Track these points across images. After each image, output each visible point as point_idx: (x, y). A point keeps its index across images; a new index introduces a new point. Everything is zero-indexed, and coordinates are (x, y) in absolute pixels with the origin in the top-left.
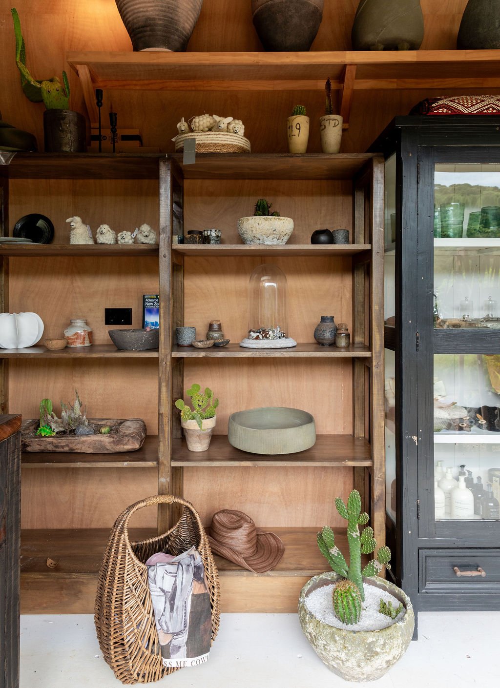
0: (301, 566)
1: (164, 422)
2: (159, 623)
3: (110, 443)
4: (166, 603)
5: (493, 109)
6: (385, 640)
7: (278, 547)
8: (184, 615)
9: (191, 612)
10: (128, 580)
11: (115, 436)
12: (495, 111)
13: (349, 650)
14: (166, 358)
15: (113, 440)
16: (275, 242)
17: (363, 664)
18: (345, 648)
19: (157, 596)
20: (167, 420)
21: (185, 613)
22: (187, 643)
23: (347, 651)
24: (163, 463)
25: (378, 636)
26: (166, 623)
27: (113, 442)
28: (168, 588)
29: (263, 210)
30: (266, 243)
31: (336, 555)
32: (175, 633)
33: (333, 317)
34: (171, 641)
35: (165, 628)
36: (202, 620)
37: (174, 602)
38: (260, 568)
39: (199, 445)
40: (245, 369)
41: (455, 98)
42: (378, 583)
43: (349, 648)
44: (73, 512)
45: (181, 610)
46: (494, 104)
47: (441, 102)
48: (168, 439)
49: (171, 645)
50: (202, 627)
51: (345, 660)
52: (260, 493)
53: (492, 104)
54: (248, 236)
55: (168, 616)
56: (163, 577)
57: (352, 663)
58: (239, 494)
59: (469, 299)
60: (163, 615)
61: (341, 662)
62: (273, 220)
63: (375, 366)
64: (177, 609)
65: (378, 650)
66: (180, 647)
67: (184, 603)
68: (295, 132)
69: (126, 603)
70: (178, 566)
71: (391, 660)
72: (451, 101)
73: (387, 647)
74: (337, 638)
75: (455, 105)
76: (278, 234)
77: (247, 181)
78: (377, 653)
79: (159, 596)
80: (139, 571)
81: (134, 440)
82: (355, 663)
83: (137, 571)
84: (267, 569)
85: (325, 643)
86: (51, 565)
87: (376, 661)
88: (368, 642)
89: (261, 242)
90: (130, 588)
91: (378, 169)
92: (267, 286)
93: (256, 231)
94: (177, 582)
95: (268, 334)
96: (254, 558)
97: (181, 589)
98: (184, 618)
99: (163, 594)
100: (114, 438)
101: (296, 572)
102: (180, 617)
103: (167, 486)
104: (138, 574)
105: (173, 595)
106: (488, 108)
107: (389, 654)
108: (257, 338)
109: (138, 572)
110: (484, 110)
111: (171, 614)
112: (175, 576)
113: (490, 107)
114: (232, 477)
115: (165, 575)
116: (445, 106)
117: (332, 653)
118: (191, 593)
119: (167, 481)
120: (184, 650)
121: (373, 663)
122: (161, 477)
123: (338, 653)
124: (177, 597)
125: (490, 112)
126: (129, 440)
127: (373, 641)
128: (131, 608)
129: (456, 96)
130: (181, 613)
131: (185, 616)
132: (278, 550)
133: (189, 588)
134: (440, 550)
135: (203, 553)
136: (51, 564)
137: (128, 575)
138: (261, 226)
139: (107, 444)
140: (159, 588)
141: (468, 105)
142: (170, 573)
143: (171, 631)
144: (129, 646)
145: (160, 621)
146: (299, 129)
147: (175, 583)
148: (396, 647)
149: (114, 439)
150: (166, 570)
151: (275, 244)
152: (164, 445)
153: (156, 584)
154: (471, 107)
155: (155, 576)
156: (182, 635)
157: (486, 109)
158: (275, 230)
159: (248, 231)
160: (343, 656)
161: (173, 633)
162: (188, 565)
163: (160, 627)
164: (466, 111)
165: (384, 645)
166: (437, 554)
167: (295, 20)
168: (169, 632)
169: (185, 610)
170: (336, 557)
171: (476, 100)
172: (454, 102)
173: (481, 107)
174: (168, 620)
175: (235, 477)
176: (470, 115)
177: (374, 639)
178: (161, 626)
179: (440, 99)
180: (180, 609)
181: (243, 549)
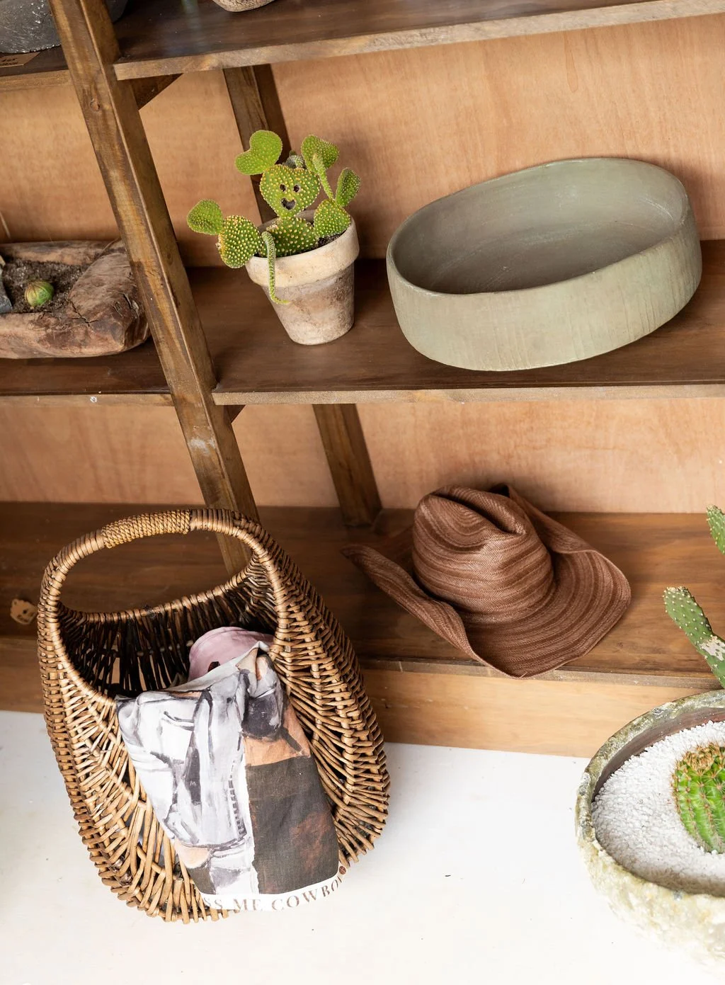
0: (658, 657)
1: (152, 287)
2: (167, 826)
3: (40, 341)
4: (176, 784)
7: (615, 593)
8: (232, 810)
9: (252, 804)
10: (79, 729)
11: (53, 321)
14: (96, 89)
15: (48, 335)
19: (149, 771)
20: (158, 282)
21: (235, 806)
22: (255, 864)
24: (184, 399)
26: (184, 826)
27: (49, 338)
28: (179, 753)
31: (720, 658)
32: (217, 846)
34: (208, 862)
35: (187, 836)
36: (295, 816)
37: (198, 784)
38: (531, 660)
39: (309, 327)
44: (94, 466)
45: (222, 799)
48: (179, 336)
49: (212, 869)
50: (294, 831)
52: (589, 423)
55: (190, 813)
56: (161, 729)
58: (525, 426)
60: (171, 810)
64: (210, 797)
66: (237, 873)
67: (227, 785)
69: (87, 775)
70: (200, 701)
79: (154, 771)
80: (99, 713)
81: (105, 331)
83: (92, 711)
84: (553, 663)
86: (25, 616)
90: (84, 746)
94: (197, 741)
96: (525, 628)
97: (212, 757)
98: (233, 816)
99: (166, 765)
100: (47, 327)
101: (635, 676)
102: (222, 813)
103: (215, 459)
104: (96, 718)
105: (191, 769)
109: (95, 714)
111: (197, 807)
112: (191, 729)
115: (164, 724)
118: (244, 764)
119: (210, 446)
120: (250, 878)
122: (191, 439)
124: (203, 774)
126: (87, 333)
128: (102, 786)
130: (223, 808)
131: (235, 812)
132: (612, 602)
133: (235, 754)
135: (289, 660)
136: (25, 612)
137: (75, 718)
139: (35, 345)
140: (152, 753)
142: (177, 719)
143: (203, 842)
144: (120, 858)
145: (170, 823)
147: (192, 743)
149: (49, 331)
150: (165, 713)
152: (173, 352)
153: (141, 744)
155: (136, 727)
156: (237, 850)
161: (210, 846)
162: (229, 700)
163: (172, 835)
168: (198, 844)
169: (234, 799)
174: (189, 821)
178: (173, 832)
180: (219, 799)
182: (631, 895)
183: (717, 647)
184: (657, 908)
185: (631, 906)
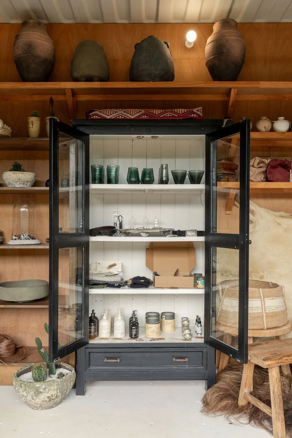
5: (122, 116)
6: (46, 386)
12: (123, 118)
13: (27, 391)
16: (22, 186)
17: (34, 398)
18: (26, 390)
23: (26, 392)
25: (42, 384)
29: (17, 168)
30: (16, 186)
31: (43, 352)
33: (62, 228)
40: (18, 258)
41: (102, 110)
42: (67, 367)
43: (27, 390)
46: (122, 114)
47: (94, 113)
51: (26, 396)
53: (121, 114)
54: (7, 182)
57: (29, 398)
59: (134, 218)
61: (25, 398)
62: (18, 173)
63: (71, 253)
65: (41, 390)
68: (31, 126)
71: (50, 397)
72: (100, 112)
73: (47, 389)
74: (23, 385)
75: (101, 114)
76: (22, 182)
77: (19, 151)
78: (41, 392)
82: (31, 398)
84: (13, 362)
85: (18, 389)
87: (41, 396)
88: (36, 386)
89: (13, 185)
91: (72, 146)
92: (22, 210)
93: (9, 180)
95: (21, 237)
96: (10, 358)
106: (119, 116)
107: (48, 393)
108: (15, 239)
110: (117, 117)
113: (120, 116)
114: (10, 319)
116: (96, 115)
117: (21, 393)
121: (39, 397)
123: (23, 393)
125: (120, 118)
127: (39, 386)
129: (103, 109)
134: (97, 349)
138: (11, 177)
141: (108, 114)
146: (33, 124)
148: (53, 390)
151: (22, 187)
154: (110, 115)
157: (118, 117)
158: (20, 179)
159: (6, 179)
160: (25, 394)
164: (108, 117)
165: (45, 389)
166: (95, 351)
167: (33, 65)
170: (43, 353)
171: (113, 111)
172: (101, 112)
173: (115, 116)
175: (12, 318)
176: (110, 119)
177: (40, 386)
179: (94, 111)
181: (5, 353)
182: (22, 384)
183: (43, 350)
184: (26, 385)
185: (22, 387)
